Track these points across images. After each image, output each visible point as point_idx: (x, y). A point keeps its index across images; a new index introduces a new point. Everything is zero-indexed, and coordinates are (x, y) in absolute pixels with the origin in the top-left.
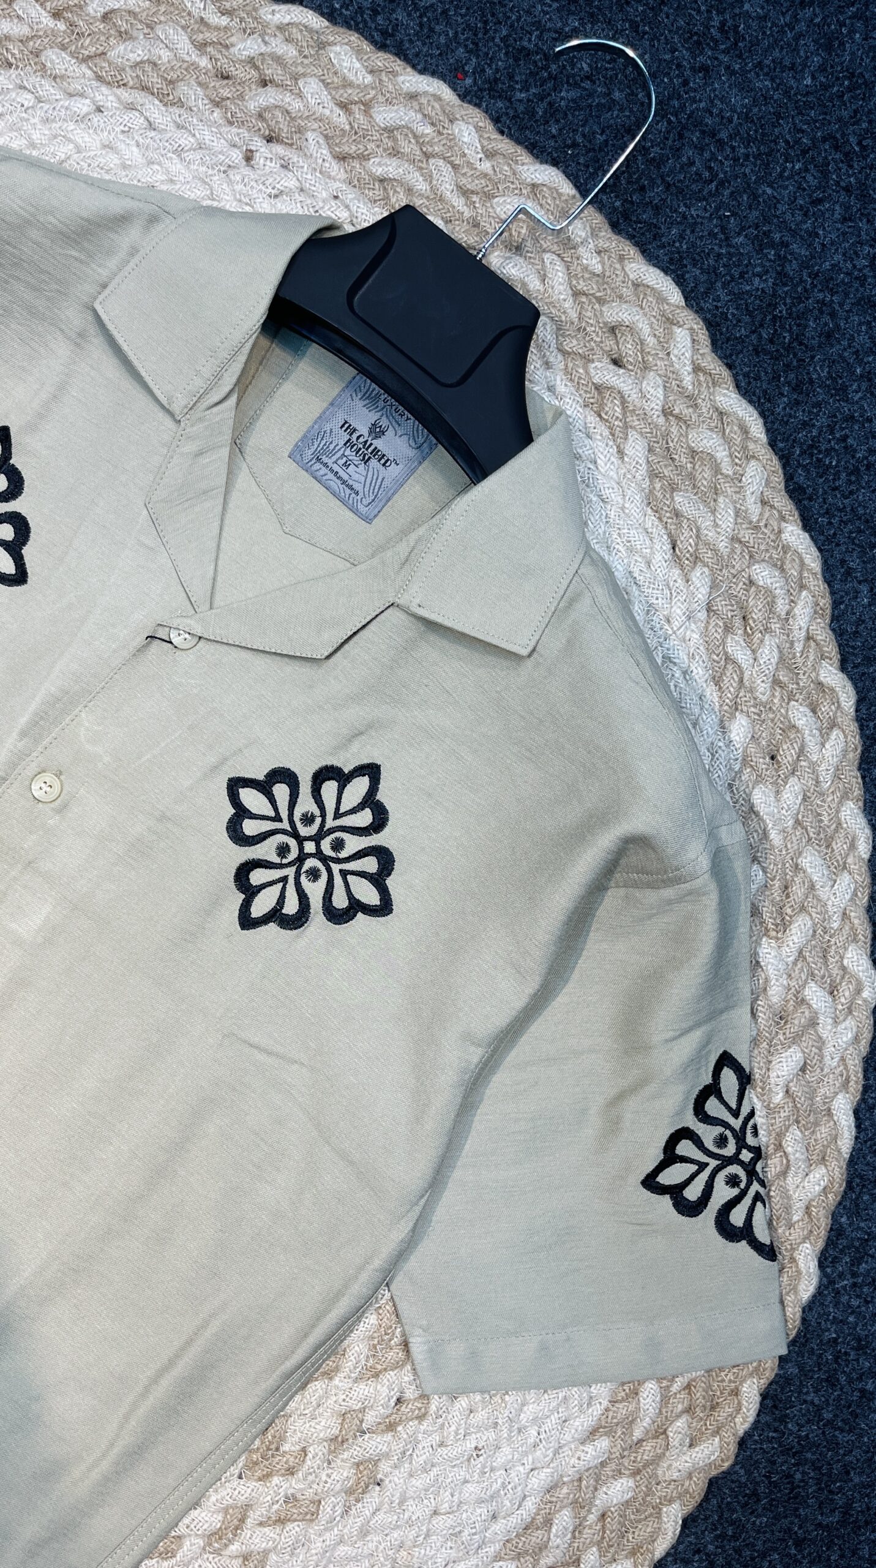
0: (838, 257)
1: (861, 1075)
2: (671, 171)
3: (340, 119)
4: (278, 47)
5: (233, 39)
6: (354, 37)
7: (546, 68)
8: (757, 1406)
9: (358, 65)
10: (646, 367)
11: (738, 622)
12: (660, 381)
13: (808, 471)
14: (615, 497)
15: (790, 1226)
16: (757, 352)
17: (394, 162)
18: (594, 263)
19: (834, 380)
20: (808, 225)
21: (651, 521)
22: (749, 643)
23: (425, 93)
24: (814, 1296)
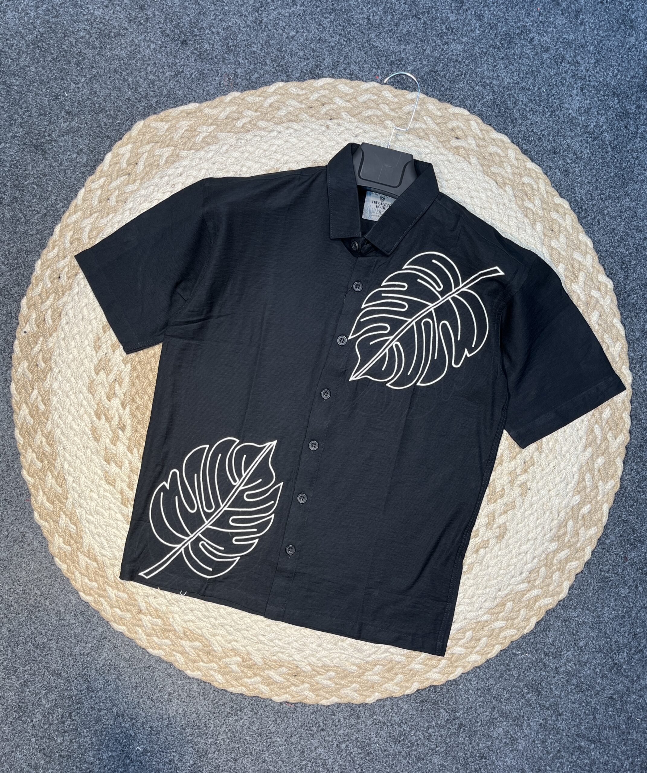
0: (508, 79)
1: (618, 310)
2: (449, 77)
3: (349, 105)
4: (323, 92)
5: (309, 96)
6: (343, 80)
7: (401, 64)
8: (630, 419)
9: (348, 88)
10: (466, 136)
11: (525, 197)
12: (472, 138)
13: (526, 145)
14: (474, 176)
15: (617, 363)
16: (496, 117)
17: (370, 110)
18: (439, 113)
19: (522, 115)
20: (496, 74)
21: (487, 179)
22: (531, 201)
23: (370, 88)
24: (633, 380)
